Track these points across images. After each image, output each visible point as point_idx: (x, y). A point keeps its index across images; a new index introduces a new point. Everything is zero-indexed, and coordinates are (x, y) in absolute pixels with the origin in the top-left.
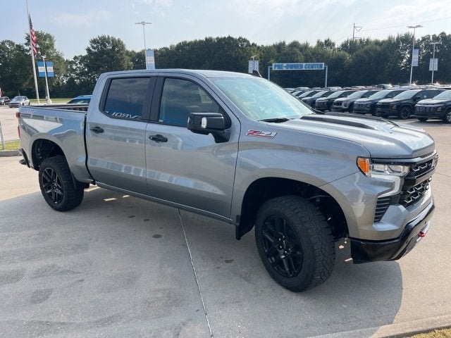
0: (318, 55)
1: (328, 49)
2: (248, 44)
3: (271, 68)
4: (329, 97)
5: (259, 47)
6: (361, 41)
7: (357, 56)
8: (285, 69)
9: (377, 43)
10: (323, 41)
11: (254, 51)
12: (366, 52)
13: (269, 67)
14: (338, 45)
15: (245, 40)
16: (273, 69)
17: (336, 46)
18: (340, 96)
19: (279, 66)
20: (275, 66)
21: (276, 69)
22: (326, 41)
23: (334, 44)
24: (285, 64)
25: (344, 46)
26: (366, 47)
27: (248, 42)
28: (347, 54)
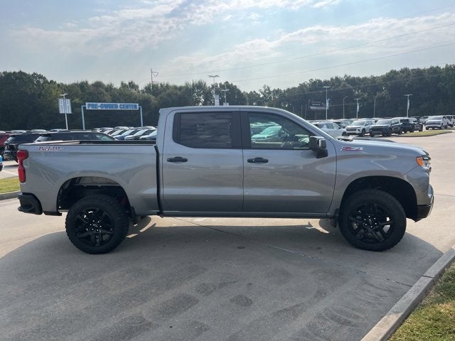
0: (125, 96)
1: (133, 91)
2: (46, 81)
3: (85, 108)
4: (135, 135)
5: (59, 85)
6: (162, 85)
7: (161, 98)
8: (99, 108)
9: (175, 87)
10: (127, 83)
11: (54, 88)
12: (169, 95)
13: (82, 106)
14: (141, 87)
15: (41, 77)
16: (87, 108)
17: (140, 89)
18: (144, 134)
19: (93, 106)
20: (89, 105)
21: (90, 108)
22: (130, 84)
23: (137, 87)
24: (99, 104)
25: (148, 89)
26: (168, 91)
27: (44, 78)
28: (152, 97)
